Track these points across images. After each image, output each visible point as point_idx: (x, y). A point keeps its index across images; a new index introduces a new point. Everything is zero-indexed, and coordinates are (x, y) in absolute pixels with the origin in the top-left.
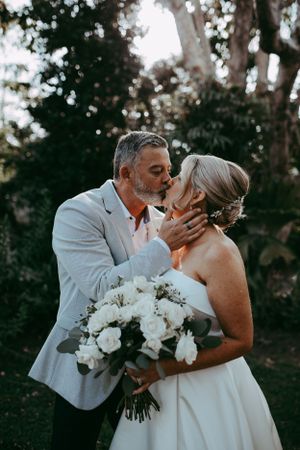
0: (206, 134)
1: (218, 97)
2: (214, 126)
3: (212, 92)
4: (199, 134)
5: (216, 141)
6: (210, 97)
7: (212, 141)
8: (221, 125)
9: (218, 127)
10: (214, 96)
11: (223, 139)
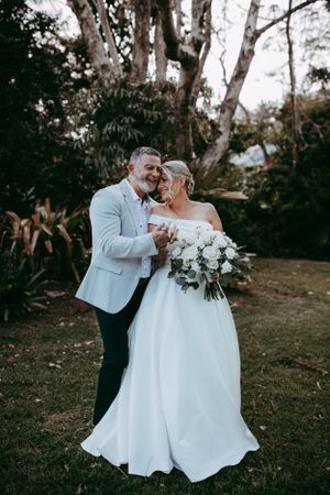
0: (120, 129)
1: (129, 94)
2: (127, 121)
3: (123, 90)
4: (114, 129)
5: (130, 135)
6: (122, 95)
7: (127, 134)
8: (133, 120)
9: (130, 121)
10: (125, 93)
11: (136, 132)
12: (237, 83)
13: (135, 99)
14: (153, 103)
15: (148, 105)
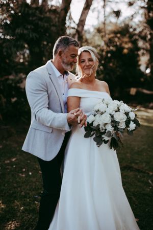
0: (25, 32)
1: (30, 12)
2: (29, 27)
3: (26, 9)
4: (22, 32)
5: (31, 35)
6: (26, 12)
7: (29, 36)
8: (33, 27)
9: (31, 27)
10: (28, 11)
11: (34, 35)
12: (86, 12)
13: (34, 15)
14: (44, 18)
15: (41, 19)
